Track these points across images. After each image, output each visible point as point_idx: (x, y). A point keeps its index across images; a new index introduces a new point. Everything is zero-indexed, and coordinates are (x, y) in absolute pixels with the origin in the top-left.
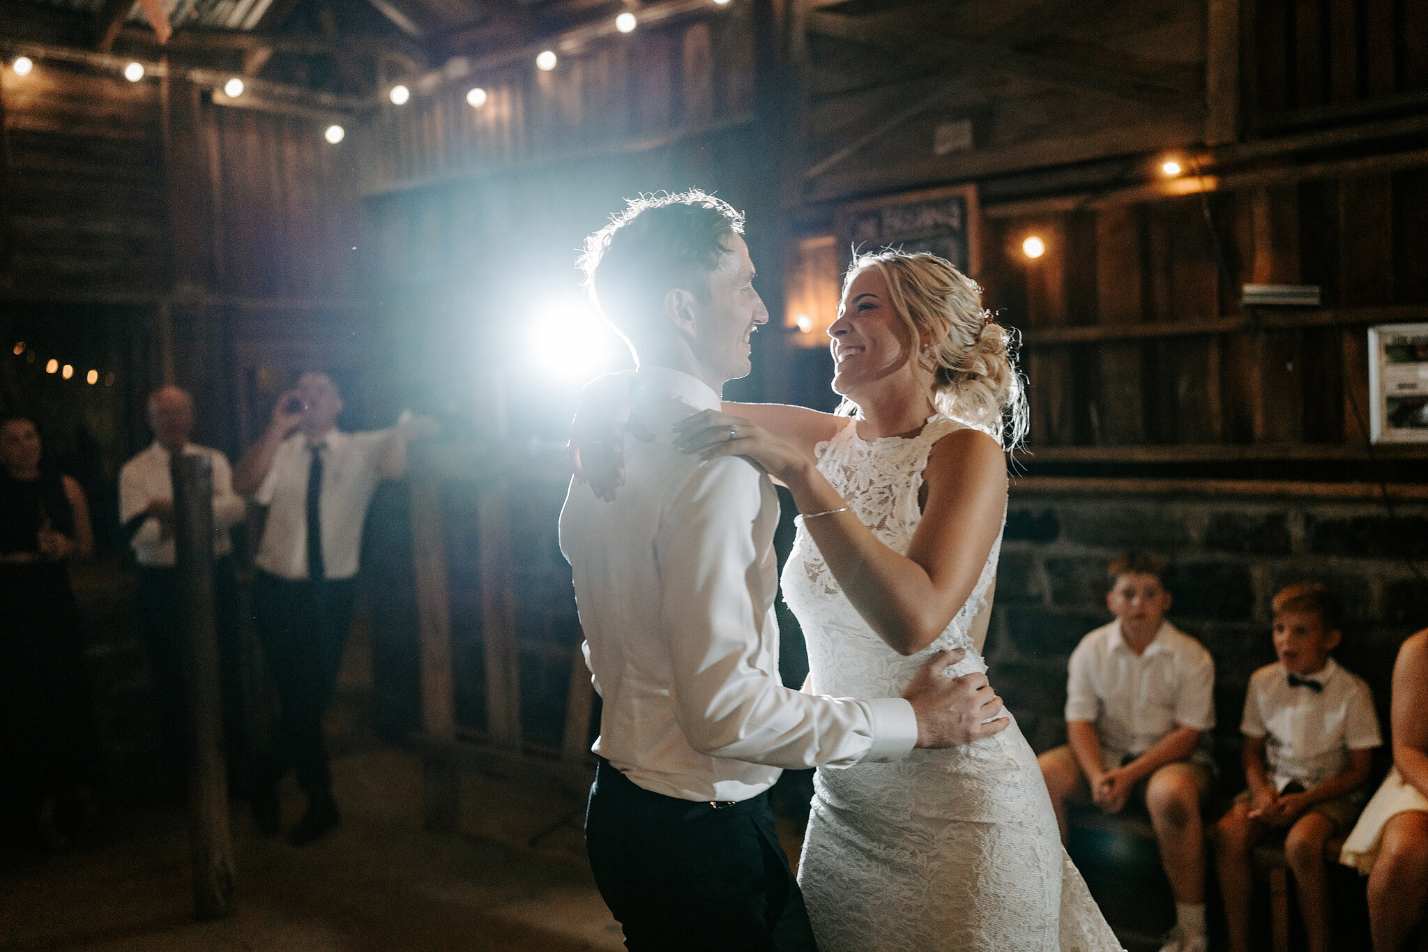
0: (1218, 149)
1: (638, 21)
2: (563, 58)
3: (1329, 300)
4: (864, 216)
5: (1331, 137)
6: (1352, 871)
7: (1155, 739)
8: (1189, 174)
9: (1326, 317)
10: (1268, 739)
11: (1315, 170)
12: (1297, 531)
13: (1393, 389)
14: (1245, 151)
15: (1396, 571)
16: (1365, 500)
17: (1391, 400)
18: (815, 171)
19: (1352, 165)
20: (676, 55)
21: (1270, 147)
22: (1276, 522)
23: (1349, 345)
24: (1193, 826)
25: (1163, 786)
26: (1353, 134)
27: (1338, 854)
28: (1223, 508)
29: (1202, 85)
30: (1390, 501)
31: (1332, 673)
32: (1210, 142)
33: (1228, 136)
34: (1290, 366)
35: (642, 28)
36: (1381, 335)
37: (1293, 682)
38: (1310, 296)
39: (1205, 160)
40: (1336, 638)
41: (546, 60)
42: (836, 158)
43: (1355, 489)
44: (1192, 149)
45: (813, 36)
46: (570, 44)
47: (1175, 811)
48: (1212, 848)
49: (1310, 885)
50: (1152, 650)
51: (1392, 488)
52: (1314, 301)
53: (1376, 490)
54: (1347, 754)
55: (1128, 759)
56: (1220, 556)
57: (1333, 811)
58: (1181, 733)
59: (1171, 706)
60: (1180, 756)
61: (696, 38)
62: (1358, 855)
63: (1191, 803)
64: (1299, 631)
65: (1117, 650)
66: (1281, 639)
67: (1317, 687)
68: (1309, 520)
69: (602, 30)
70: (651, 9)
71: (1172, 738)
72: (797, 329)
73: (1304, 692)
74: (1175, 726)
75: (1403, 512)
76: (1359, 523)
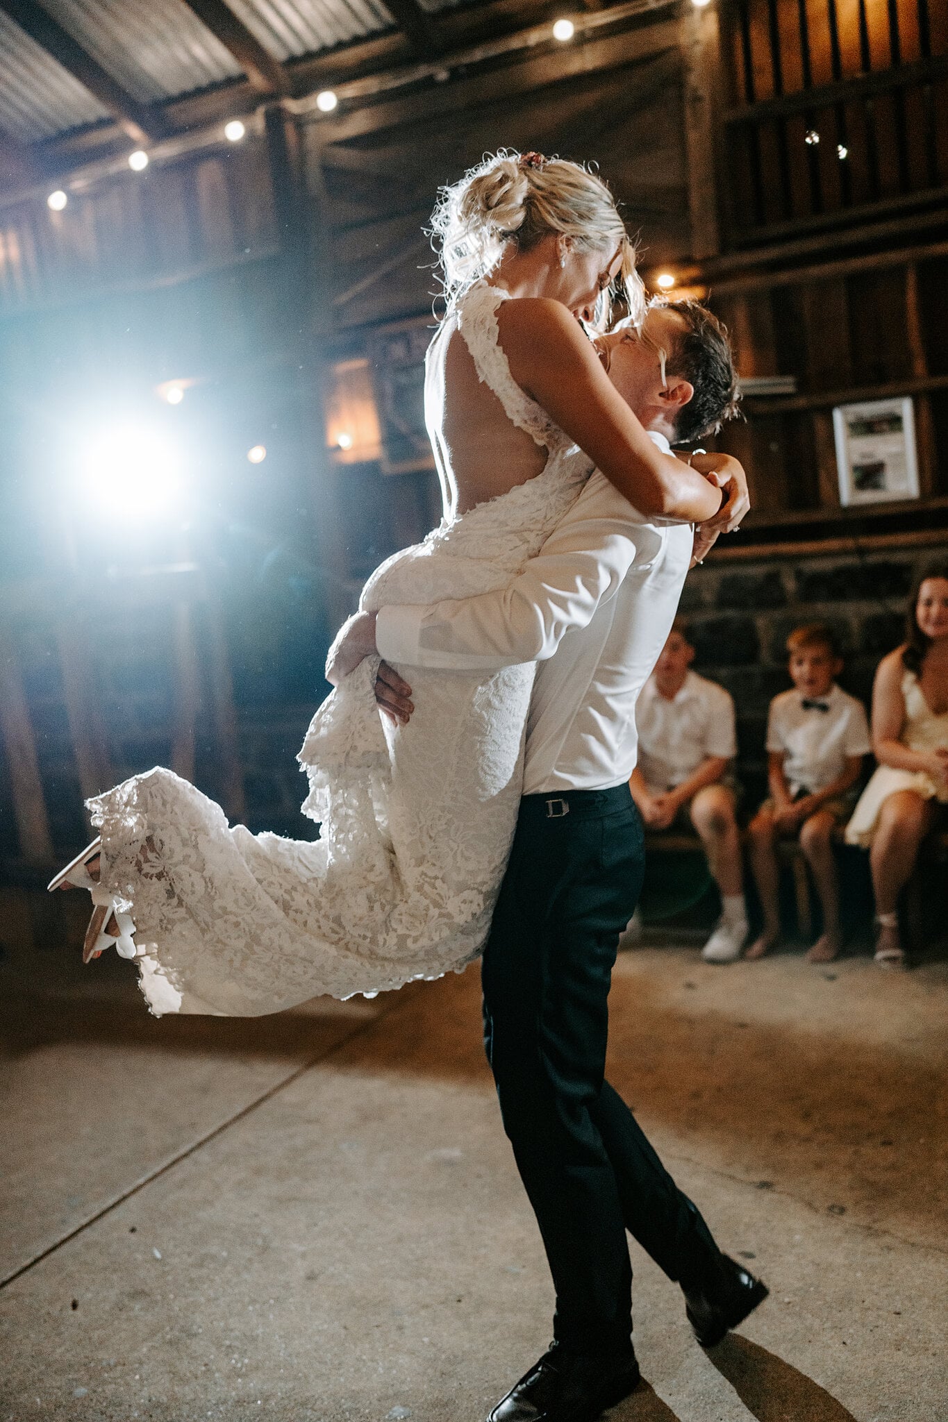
0: (703, 262)
1: (150, 158)
2: (73, 198)
3: (803, 387)
4: (393, 338)
5: (795, 248)
6: (855, 849)
7: (691, 770)
8: (682, 284)
9: (801, 402)
10: (786, 755)
11: (784, 277)
12: (790, 585)
13: (857, 460)
14: (727, 262)
15: (870, 608)
16: (844, 552)
17: (856, 469)
18: (344, 298)
19: (815, 271)
20: (190, 190)
21: (747, 258)
22: (773, 578)
23: (820, 425)
24: (732, 833)
25: (705, 804)
26: (814, 244)
27: (843, 836)
28: (729, 572)
29: (685, 205)
30: (861, 551)
31: (836, 695)
32: (698, 256)
33: (712, 251)
34: (774, 447)
35: (154, 167)
36: (845, 414)
37: (807, 705)
38: (786, 385)
39: (693, 272)
40: (839, 666)
41: (57, 200)
42: (361, 287)
43: (833, 544)
44: (683, 262)
45: (327, 170)
46: (79, 183)
47: (717, 823)
48: (746, 848)
49: (823, 866)
50: (682, 696)
51: (864, 541)
52: (790, 389)
53: (850, 543)
54: (847, 761)
55: (671, 788)
56: (730, 613)
57: (835, 807)
58: (714, 763)
59: (702, 740)
60: (713, 780)
61: (209, 174)
62: (861, 835)
63: (728, 813)
64: (815, 662)
65: (654, 700)
66: (798, 671)
67: (824, 708)
68: (799, 575)
69: (113, 168)
70: (162, 147)
71: (707, 767)
72: (338, 448)
73: (814, 714)
74: (707, 757)
75: (873, 559)
76: (840, 572)
